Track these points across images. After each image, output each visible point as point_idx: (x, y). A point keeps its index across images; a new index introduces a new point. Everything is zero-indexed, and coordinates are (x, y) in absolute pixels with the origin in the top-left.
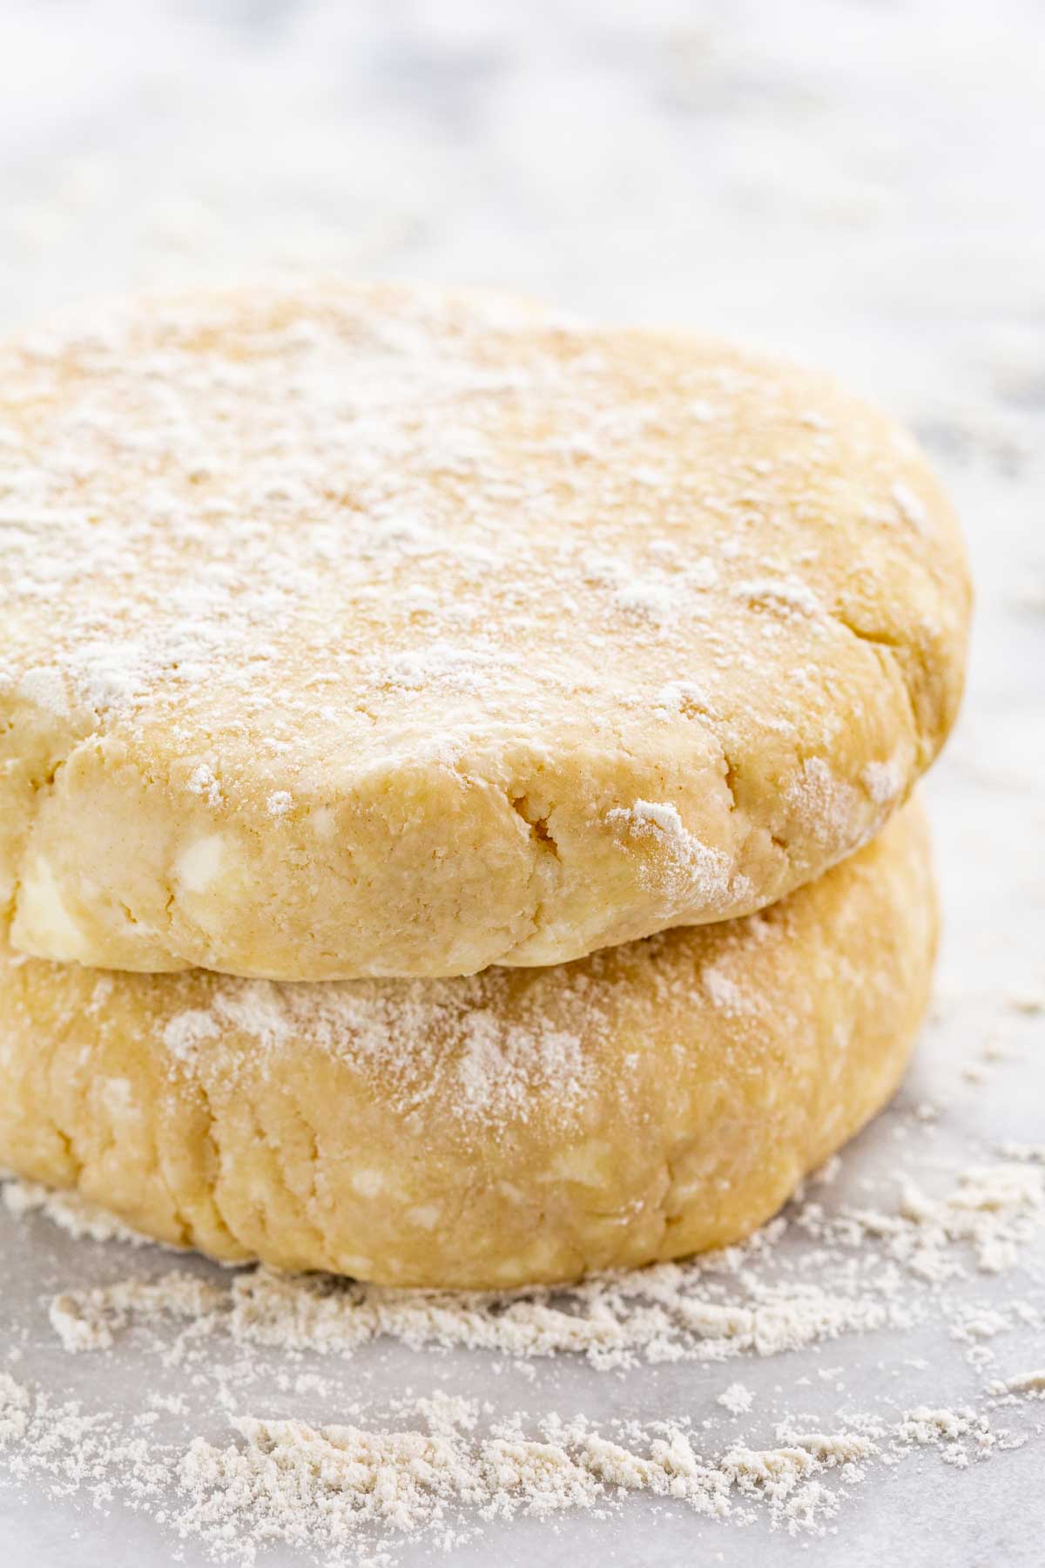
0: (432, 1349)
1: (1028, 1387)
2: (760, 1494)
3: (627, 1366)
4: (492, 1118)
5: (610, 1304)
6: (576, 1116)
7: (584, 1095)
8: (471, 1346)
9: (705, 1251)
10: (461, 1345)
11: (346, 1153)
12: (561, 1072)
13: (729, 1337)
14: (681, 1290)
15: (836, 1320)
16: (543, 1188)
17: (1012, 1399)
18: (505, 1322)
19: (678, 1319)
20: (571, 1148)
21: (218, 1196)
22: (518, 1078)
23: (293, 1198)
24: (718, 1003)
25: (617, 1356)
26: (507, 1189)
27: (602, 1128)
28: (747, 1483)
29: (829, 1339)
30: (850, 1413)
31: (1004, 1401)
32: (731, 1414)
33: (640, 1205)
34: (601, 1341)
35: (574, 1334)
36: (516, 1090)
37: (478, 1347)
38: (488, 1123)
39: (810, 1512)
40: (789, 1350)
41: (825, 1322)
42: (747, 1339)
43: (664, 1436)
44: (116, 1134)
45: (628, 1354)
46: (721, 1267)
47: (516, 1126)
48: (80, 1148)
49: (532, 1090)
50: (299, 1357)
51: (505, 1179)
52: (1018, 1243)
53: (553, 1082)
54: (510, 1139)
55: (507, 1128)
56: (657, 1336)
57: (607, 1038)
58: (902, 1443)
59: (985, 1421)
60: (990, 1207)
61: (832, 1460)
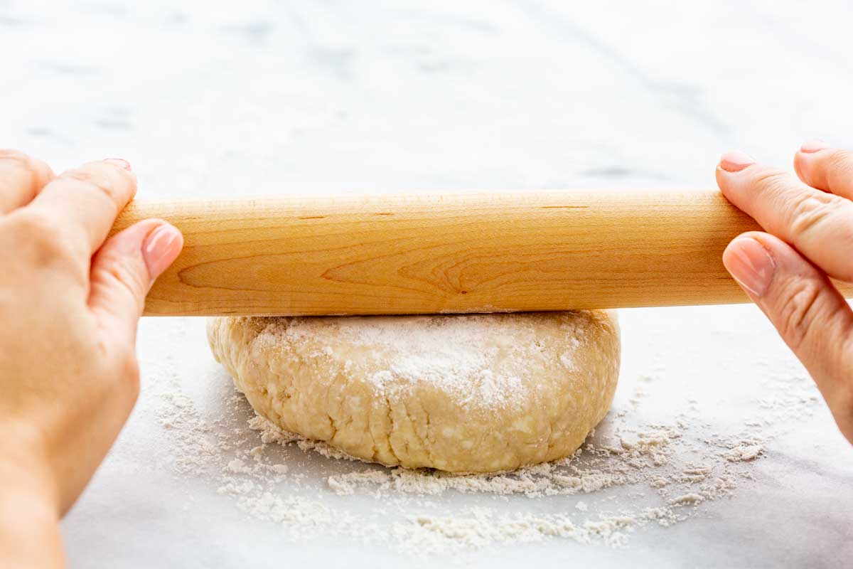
0: (469, 492)
1: (682, 501)
2: (599, 536)
3: (540, 496)
4: (492, 408)
5: (528, 477)
6: (521, 407)
7: (524, 399)
8: (483, 491)
9: (558, 459)
10: (479, 491)
11: (440, 421)
12: (516, 391)
13: (573, 487)
14: (551, 472)
15: (609, 480)
16: (509, 434)
17: (677, 505)
18: (493, 482)
19: (553, 481)
20: (519, 418)
21: (391, 439)
22: (501, 393)
23: (420, 439)
24: (567, 367)
25: (536, 493)
26: (497, 434)
27: (530, 411)
28: (594, 532)
29: (608, 487)
30: (623, 510)
31: (676, 505)
32: (581, 511)
33: (541, 440)
34: (529, 489)
35: (519, 486)
36: (501, 397)
37: (485, 491)
38: (491, 409)
39: (618, 541)
40: (595, 491)
41: (606, 481)
42: (580, 487)
43: (560, 518)
44: (353, 417)
45: (540, 493)
46: (564, 464)
47: (501, 410)
48: (337, 424)
49: (506, 397)
50: (423, 496)
51: (497, 430)
52: (665, 455)
53: (513, 395)
54: (499, 415)
55: (498, 411)
56: (548, 487)
57: (530, 379)
58: (644, 519)
59: (670, 511)
60: (653, 444)
61: (621, 525)
